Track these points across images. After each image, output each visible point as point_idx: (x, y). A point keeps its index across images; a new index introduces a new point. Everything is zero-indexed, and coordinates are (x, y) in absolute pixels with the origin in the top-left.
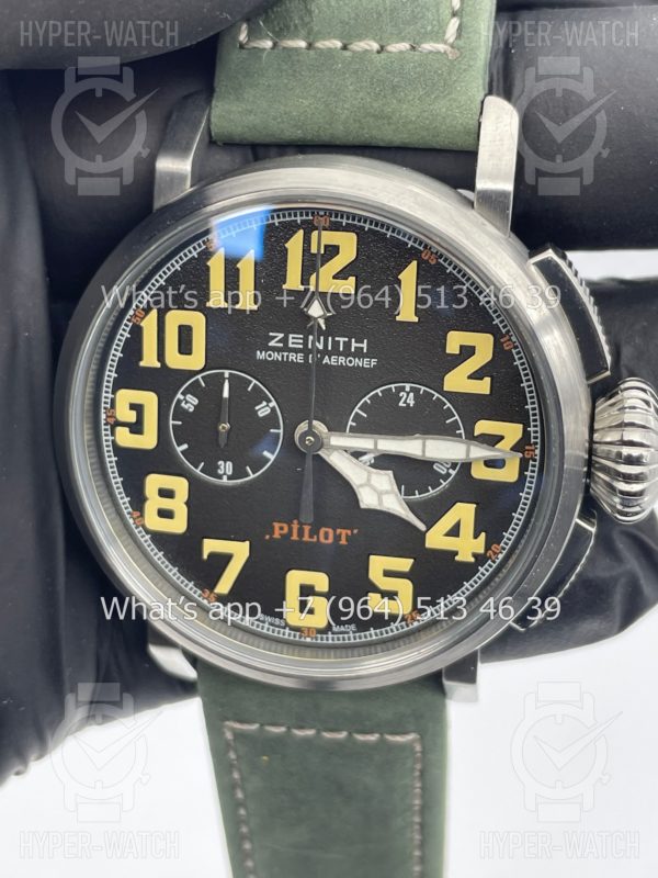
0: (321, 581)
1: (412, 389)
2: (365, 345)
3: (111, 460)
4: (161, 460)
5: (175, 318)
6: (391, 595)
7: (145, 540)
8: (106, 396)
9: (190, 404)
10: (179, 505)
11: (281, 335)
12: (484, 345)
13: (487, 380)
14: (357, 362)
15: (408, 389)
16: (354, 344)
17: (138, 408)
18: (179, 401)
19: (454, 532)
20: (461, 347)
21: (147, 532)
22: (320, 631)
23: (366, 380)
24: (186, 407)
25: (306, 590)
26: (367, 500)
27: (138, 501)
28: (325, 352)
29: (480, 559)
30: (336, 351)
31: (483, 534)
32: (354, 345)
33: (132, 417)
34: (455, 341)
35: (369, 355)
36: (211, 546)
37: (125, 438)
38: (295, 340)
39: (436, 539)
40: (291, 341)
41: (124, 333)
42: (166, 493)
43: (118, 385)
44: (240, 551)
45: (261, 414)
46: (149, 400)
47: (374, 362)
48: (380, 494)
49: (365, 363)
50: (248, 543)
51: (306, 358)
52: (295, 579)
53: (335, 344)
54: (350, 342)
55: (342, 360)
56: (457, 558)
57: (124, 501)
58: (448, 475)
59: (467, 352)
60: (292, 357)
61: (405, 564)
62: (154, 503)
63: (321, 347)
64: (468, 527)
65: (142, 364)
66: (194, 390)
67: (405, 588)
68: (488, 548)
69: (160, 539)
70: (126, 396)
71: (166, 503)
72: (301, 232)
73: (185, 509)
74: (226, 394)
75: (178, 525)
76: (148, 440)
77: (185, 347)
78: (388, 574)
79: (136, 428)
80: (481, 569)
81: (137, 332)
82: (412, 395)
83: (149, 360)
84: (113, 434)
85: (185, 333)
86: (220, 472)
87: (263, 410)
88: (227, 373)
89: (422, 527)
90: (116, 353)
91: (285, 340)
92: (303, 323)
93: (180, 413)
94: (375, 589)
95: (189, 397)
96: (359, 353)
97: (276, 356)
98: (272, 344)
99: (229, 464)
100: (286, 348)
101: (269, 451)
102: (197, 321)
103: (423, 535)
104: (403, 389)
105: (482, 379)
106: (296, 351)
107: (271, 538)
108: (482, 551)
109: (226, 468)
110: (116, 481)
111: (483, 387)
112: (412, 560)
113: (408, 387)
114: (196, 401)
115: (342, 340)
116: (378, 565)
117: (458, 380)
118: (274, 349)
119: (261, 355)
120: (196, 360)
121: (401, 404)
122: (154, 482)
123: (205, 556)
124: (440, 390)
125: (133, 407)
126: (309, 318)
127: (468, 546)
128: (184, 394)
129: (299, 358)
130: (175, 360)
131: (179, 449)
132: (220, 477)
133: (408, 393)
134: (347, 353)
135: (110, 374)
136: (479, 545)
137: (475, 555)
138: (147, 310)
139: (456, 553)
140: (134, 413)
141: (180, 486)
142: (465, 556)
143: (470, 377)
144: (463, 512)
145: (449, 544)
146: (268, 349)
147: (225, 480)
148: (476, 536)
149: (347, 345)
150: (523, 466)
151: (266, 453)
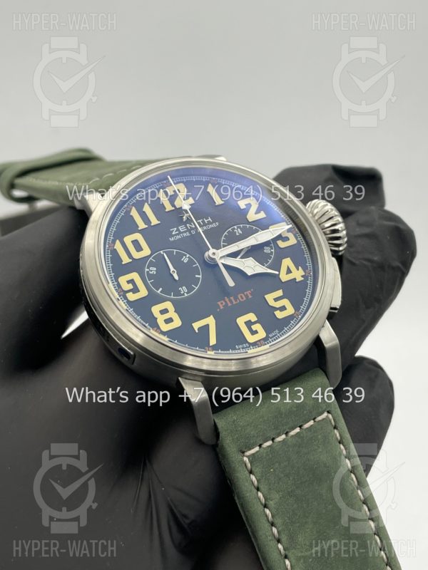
0: (252, 317)
1: (238, 227)
2: (210, 219)
4: (152, 299)
5: (128, 240)
6: (283, 308)
8: (114, 284)
9: (153, 270)
10: (172, 313)
11: (175, 229)
13: (262, 212)
14: (211, 226)
17: (131, 281)
18: (148, 272)
19: (289, 271)
21: (165, 333)
22: (265, 340)
24: (152, 273)
25: (249, 324)
26: (249, 272)
27: (154, 321)
29: (305, 277)
31: (300, 268)
32: (206, 221)
33: (130, 286)
35: (214, 222)
36: (196, 325)
37: (132, 297)
38: (182, 228)
39: (284, 277)
40: (180, 229)
41: (109, 255)
42: (164, 311)
43: (117, 277)
44: (210, 321)
45: (185, 261)
46: (135, 276)
47: (217, 224)
48: (253, 268)
49: (214, 225)
50: (212, 316)
51: (190, 233)
52: (241, 321)
54: (204, 220)
56: (297, 281)
58: (272, 252)
60: (185, 235)
61: (279, 293)
62: (161, 320)
63: (193, 227)
64: (293, 267)
65: (123, 263)
66: (151, 264)
67: (286, 302)
68: (304, 271)
69: (171, 334)
70: (123, 280)
71: (166, 316)
73: (176, 315)
75: (177, 323)
76: (143, 292)
77: (139, 248)
78: (276, 300)
79: (135, 290)
80: (309, 280)
81: (114, 252)
82: (239, 229)
83: (126, 260)
84: (126, 298)
85: (135, 243)
86: (182, 292)
88: (162, 252)
89: (276, 273)
90: (109, 265)
91: (178, 230)
93: (150, 277)
94: (276, 309)
95: (151, 268)
96: (210, 223)
97: (178, 237)
98: (174, 233)
99: (184, 287)
100: (180, 233)
101: (197, 274)
102: (138, 236)
103: (279, 277)
104: (234, 229)
105: (260, 212)
106: (185, 232)
107: (220, 310)
108: (303, 274)
109: (184, 289)
111: (263, 215)
112: (281, 290)
113: (235, 227)
114: (155, 269)
116: (270, 298)
118: (176, 235)
119: (172, 239)
120: (146, 251)
121: (237, 234)
122: (156, 310)
123: (197, 331)
124: (248, 222)
125: (128, 282)
127: (298, 274)
128: (148, 268)
129: (188, 234)
130: (137, 255)
131: (159, 292)
132: (183, 294)
133: (237, 229)
134: (204, 224)
135: (111, 274)
136: (301, 272)
137: (302, 276)
138: (114, 242)
139: (295, 279)
140: (131, 285)
141: (168, 305)
142: (299, 279)
143: (256, 213)
144: (287, 262)
145: (290, 277)
146: (173, 236)
147: (186, 295)
148: (298, 269)
149: (203, 222)
150: (295, 237)
151: (197, 276)
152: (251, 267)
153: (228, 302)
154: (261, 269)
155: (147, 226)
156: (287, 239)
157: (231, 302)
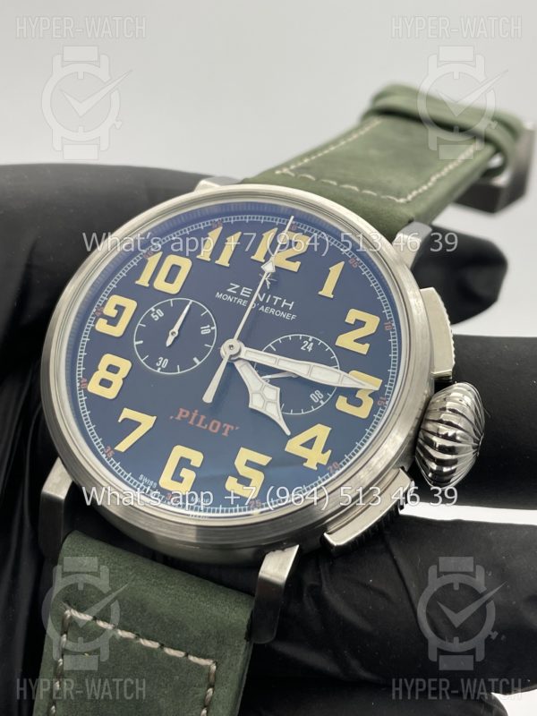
0: (197, 458)
1: (313, 340)
2: (291, 305)
3: (85, 340)
4: (119, 346)
5: (172, 260)
6: (245, 481)
7: (82, 399)
8: (102, 298)
9: (158, 315)
10: (117, 381)
11: (237, 286)
12: (372, 323)
13: (367, 345)
14: (282, 314)
15: (310, 340)
17: (121, 309)
18: (151, 312)
19: (309, 444)
20: (356, 320)
21: (87, 393)
24: (154, 317)
25: (184, 463)
26: (256, 403)
27: (91, 368)
28: (263, 303)
29: (321, 469)
30: (270, 305)
31: (330, 452)
32: (284, 303)
34: (353, 315)
35: (292, 312)
36: (127, 413)
37: (102, 326)
38: (246, 291)
39: (294, 446)
40: (243, 291)
41: (134, 262)
42: (113, 369)
43: (114, 292)
44: (147, 422)
45: (202, 333)
46: (130, 305)
47: (293, 317)
48: (266, 401)
49: (287, 316)
50: (155, 418)
52: (179, 452)
53: (272, 300)
54: (282, 301)
55: (272, 311)
56: (305, 464)
57: (80, 369)
58: (319, 404)
59: (360, 324)
61: (264, 460)
62: (102, 372)
63: (261, 300)
64: (320, 443)
65: (137, 282)
66: (164, 308)
67: (258, 478)
68: (330, 461)
69: (94, 400)
70: (116, 300)
71: (109, 376)
72: (276, 229)
73: (121, 383)
75: (110, 393)
76: (117, 331)
77: (170, 278)
78: (249, 464)
79: (114, 321)
80: (320, 479)
81: (143, 263)
82: (312, 344)
83: (143, 281)
84: (95, 323)
85: (175, 269)
86: (158, 365)
87: (205, 331)
88: (191, 301)
89: (288, 433)
90: (123, 274)
91: (239, 290)
93: (148, 320)
94: (236, 475)
95: (159, 311)
96: (286, 309)
97: (229, 298)
98: (230, 290)
99: (167, 360)
100: (237, 295)
101: (198, 358)
102: (186, 264)
103: (286, 440)
104: (307, 339)
105: (363, 344)
106: (244, 298)
107: (173, 419)
108: (325, 463)
109: (163, 362)
110: (82, 354)
111: (363, 349)
112: (269, 458)
113: (311, 338)
114: (162, 315)
115: (277, 298)
116: (245, 455)
117: (346, 341)
118: (230, 294)
119: (219, 295)
120: (174, 288)
121: (302, 348)
122: (108, 359)
124: (332, 344)
125: (117, 307)
127: (315, 458)
128: (156, 308)
129: (244, 303)
130: (160, 284)
131: (136, 343)
132: (156, 368)
133: (310, 342)
134: (278, 307)
135: (112, 285)
136: (324, 458)
137: (318, 465)
139: (306, 460)
140: (116, 311)
141: (125, 366)
142: (311, 465)
143: (356, 341)
144: (321, 432)
145: (303, 452)
146: (225, 292)
147: (158, 370)
148: (324, 451)
149: (280, 302)
150: (374, 410)
151: (195, 359)
152: (265, 399)
153: (193, 418)
154: (274, 412)
155: (209, 260)
156: (358, 403)
157: (197, 420)
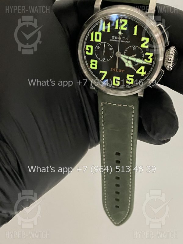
0: (119, 78)
2: (128, 39)
3: (85, 57)
4: (93, 57)
5: (96, 33)
6: (130, 81)
7: (90, 70)
8: (84, 46)
9: (98, 48)
10: (96, 65)
11: (114, 37)
12: (148, 40)
14: (126, 42)
16: (126, 39)
17: (90, 48)
19: (141, 71)
21: (90, 69)
22: (118, 86)
23: (128, 45)
25: (116, 80)
26: (127, 65)
27: (89, 64)
28: (121, 40)
29: (145, 75)
30: (123, 40)
31: (146, 72)
34: (143, 39)
35: (128, 41)
36: (101, 72)
37: (87, 53)
39: (138, 72)
41: (88, 35)
42: (94, 63)
43: (86, 44)
44: (106, 73)
45: (110, 50)
46: (92, 47)
47: (129, 42)
48: (129, 64)
51: (118, 41)
52: (114, 78)
53: (123, 39)
55: (124, 41)
57: (87, 64)
59: (145, 41)
60: (116, 40)
61: (132, 76)
62: (92, 64)
63: (121, 39)
64: (143, 70)
66: (99, 45)
67: (132, 80)
69: (92, 70)
70: (88, 46)
71: (94, 64)
72: (118, 19)
74: (104, 46)
75: (96, 68)
76: (91, 54)
77: (98, 38)
78: (130, 77)
79: (89, 51)
80: (145, 77)
81: (90, 35)
83: (92, 40)
84: (85, 52)
85: (98, 36)
86: (103, 59)
87: (110, 49)
88: (105, 43)
89: (135, 70)
90: (86, 39)
91: (115, 38)
92: (117, 35)
93: (97, 49)
94: (128, 80)
95: (98, 47)
97: (113, 40)
98: (112, 38)
100: (115, 39)
102: (100, 34)
103: (136, 72)
104: (134, 47)
105: (147, 45)
106: (116, 39)
107: (111, 71)
110: (86, 60)
111: (147, 47)
112: (134, 75)
113: (135, 46)
114: (99, 47)
115: (124, 38)
116: (128, 76)
117: (143, 46)
118: (113, 39)
119: (110, 40)
120: (100, 40)
121: (133, 49)
122: (92, 61)
124: (140, 47)
126: (118, 34)
127: (143, 73)
128: (97, 46)
130: (96, 40)
131: (96, 55)
132: (103, 60)
134: (125, 40)
135: (85, 42)
136: (145, 73)
137: (144, 75)
138: (92, 31)
139: (141, 74)
141: (96, 61)
144: (143, 68)
146: (112, 39)
147: (104, 61)
149: (125, 39)
150: (153, 60)
151: (111, 57)
154: (131, 66)
155: (105, 31)
156: (149, 60)
